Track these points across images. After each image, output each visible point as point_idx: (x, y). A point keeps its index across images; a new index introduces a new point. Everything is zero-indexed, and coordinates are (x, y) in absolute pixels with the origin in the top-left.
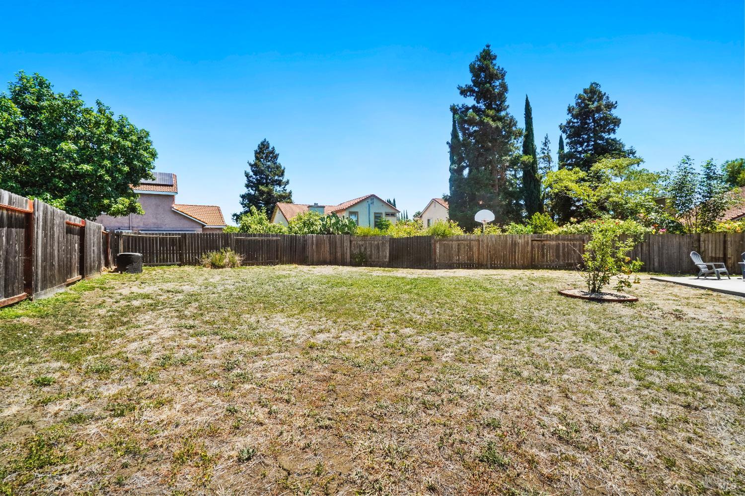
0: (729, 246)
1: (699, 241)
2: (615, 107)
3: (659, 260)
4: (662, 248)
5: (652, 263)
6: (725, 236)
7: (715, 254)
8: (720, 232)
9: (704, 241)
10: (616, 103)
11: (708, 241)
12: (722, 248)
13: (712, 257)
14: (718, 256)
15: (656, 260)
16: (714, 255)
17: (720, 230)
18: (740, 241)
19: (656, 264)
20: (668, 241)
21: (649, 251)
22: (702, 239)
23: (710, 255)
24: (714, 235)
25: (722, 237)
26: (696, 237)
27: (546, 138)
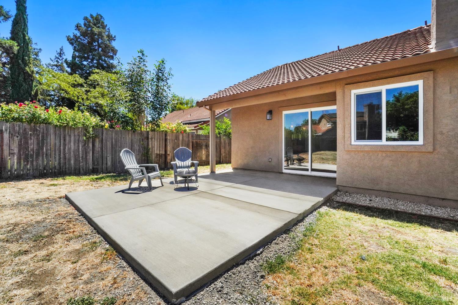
0: (168, 144)
1: (148, 138)
2: (114, 40)
3: (112, 158)
4: (116, 145)
5: (105, 162)
6: (166, 135)
7: (160, 151)
8: (163, 131)
9: (152, 139)
10: (115, 37)
11: (155, 139)
12: (164, 146)
13: (157, 154)
14: (161, 153)
15: (109, 159)
16: (158, 153)
17: (163, 129)
18: (175, 140)
19: (109, 163)
20: (121, 138)
21: (102, 149)
22: (150, 137)
23: (156, 152)
24: (158, 133)
25: (164, 136)
26: (145, 135)
27: (61, 50)
